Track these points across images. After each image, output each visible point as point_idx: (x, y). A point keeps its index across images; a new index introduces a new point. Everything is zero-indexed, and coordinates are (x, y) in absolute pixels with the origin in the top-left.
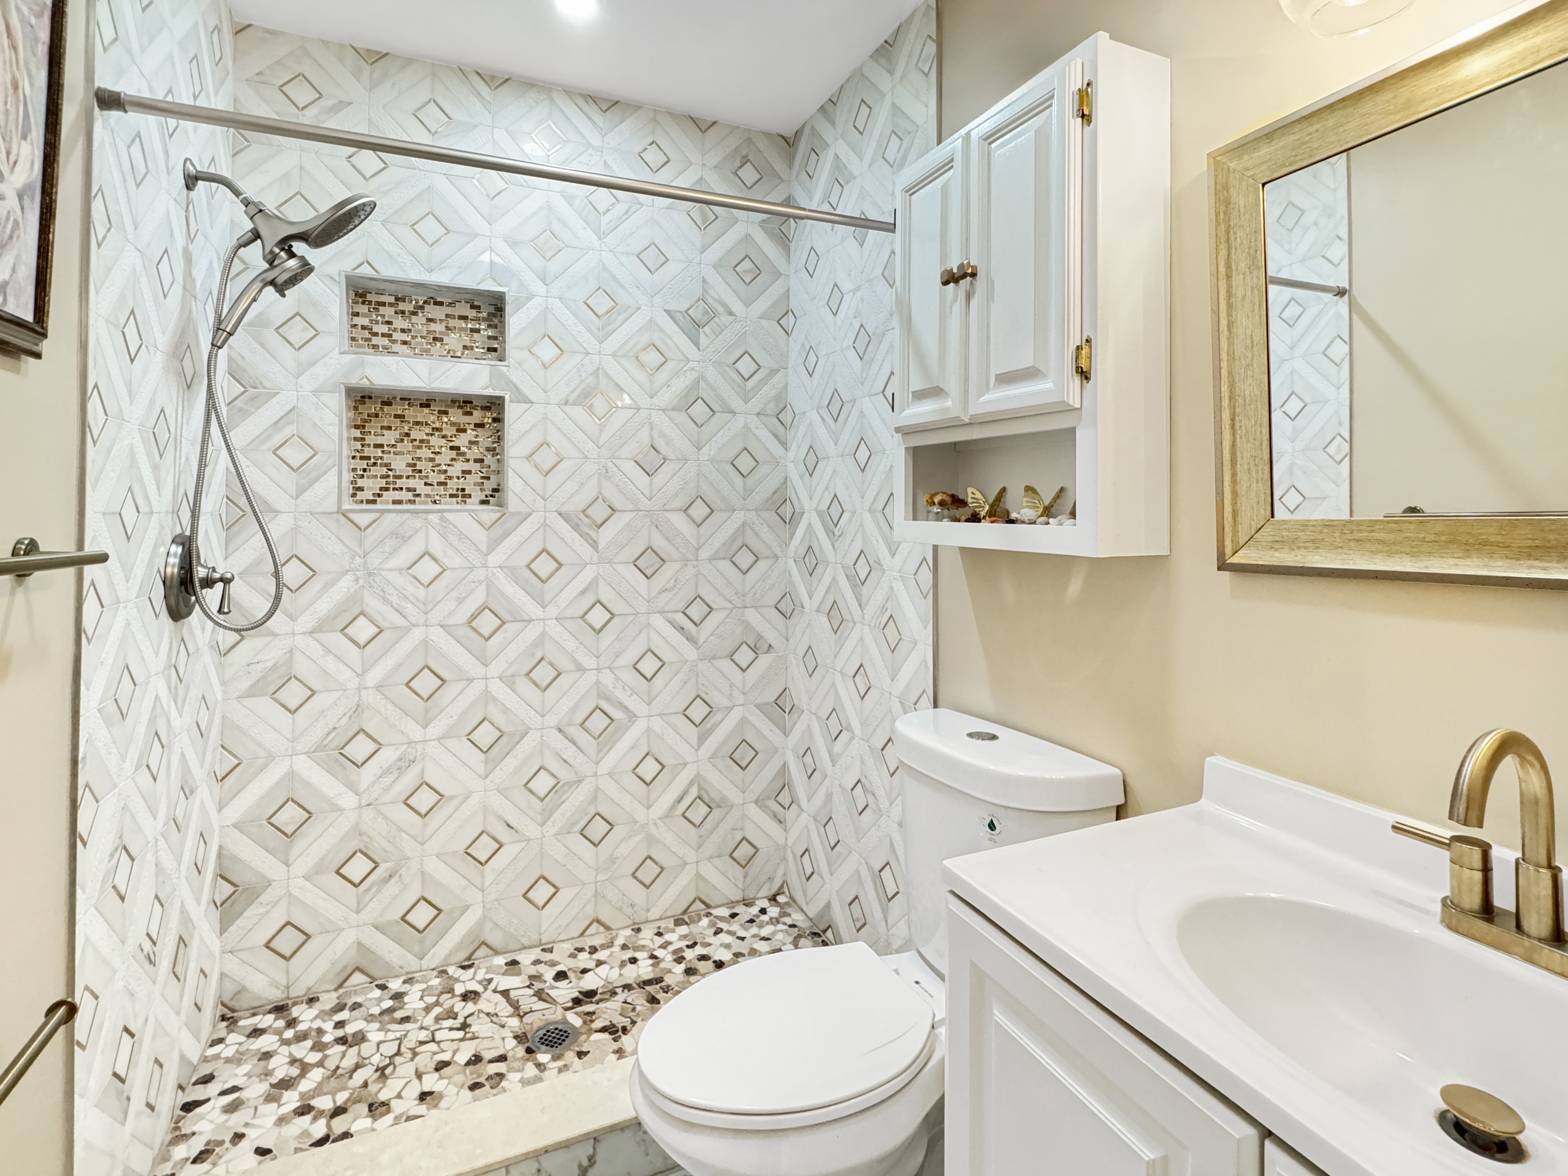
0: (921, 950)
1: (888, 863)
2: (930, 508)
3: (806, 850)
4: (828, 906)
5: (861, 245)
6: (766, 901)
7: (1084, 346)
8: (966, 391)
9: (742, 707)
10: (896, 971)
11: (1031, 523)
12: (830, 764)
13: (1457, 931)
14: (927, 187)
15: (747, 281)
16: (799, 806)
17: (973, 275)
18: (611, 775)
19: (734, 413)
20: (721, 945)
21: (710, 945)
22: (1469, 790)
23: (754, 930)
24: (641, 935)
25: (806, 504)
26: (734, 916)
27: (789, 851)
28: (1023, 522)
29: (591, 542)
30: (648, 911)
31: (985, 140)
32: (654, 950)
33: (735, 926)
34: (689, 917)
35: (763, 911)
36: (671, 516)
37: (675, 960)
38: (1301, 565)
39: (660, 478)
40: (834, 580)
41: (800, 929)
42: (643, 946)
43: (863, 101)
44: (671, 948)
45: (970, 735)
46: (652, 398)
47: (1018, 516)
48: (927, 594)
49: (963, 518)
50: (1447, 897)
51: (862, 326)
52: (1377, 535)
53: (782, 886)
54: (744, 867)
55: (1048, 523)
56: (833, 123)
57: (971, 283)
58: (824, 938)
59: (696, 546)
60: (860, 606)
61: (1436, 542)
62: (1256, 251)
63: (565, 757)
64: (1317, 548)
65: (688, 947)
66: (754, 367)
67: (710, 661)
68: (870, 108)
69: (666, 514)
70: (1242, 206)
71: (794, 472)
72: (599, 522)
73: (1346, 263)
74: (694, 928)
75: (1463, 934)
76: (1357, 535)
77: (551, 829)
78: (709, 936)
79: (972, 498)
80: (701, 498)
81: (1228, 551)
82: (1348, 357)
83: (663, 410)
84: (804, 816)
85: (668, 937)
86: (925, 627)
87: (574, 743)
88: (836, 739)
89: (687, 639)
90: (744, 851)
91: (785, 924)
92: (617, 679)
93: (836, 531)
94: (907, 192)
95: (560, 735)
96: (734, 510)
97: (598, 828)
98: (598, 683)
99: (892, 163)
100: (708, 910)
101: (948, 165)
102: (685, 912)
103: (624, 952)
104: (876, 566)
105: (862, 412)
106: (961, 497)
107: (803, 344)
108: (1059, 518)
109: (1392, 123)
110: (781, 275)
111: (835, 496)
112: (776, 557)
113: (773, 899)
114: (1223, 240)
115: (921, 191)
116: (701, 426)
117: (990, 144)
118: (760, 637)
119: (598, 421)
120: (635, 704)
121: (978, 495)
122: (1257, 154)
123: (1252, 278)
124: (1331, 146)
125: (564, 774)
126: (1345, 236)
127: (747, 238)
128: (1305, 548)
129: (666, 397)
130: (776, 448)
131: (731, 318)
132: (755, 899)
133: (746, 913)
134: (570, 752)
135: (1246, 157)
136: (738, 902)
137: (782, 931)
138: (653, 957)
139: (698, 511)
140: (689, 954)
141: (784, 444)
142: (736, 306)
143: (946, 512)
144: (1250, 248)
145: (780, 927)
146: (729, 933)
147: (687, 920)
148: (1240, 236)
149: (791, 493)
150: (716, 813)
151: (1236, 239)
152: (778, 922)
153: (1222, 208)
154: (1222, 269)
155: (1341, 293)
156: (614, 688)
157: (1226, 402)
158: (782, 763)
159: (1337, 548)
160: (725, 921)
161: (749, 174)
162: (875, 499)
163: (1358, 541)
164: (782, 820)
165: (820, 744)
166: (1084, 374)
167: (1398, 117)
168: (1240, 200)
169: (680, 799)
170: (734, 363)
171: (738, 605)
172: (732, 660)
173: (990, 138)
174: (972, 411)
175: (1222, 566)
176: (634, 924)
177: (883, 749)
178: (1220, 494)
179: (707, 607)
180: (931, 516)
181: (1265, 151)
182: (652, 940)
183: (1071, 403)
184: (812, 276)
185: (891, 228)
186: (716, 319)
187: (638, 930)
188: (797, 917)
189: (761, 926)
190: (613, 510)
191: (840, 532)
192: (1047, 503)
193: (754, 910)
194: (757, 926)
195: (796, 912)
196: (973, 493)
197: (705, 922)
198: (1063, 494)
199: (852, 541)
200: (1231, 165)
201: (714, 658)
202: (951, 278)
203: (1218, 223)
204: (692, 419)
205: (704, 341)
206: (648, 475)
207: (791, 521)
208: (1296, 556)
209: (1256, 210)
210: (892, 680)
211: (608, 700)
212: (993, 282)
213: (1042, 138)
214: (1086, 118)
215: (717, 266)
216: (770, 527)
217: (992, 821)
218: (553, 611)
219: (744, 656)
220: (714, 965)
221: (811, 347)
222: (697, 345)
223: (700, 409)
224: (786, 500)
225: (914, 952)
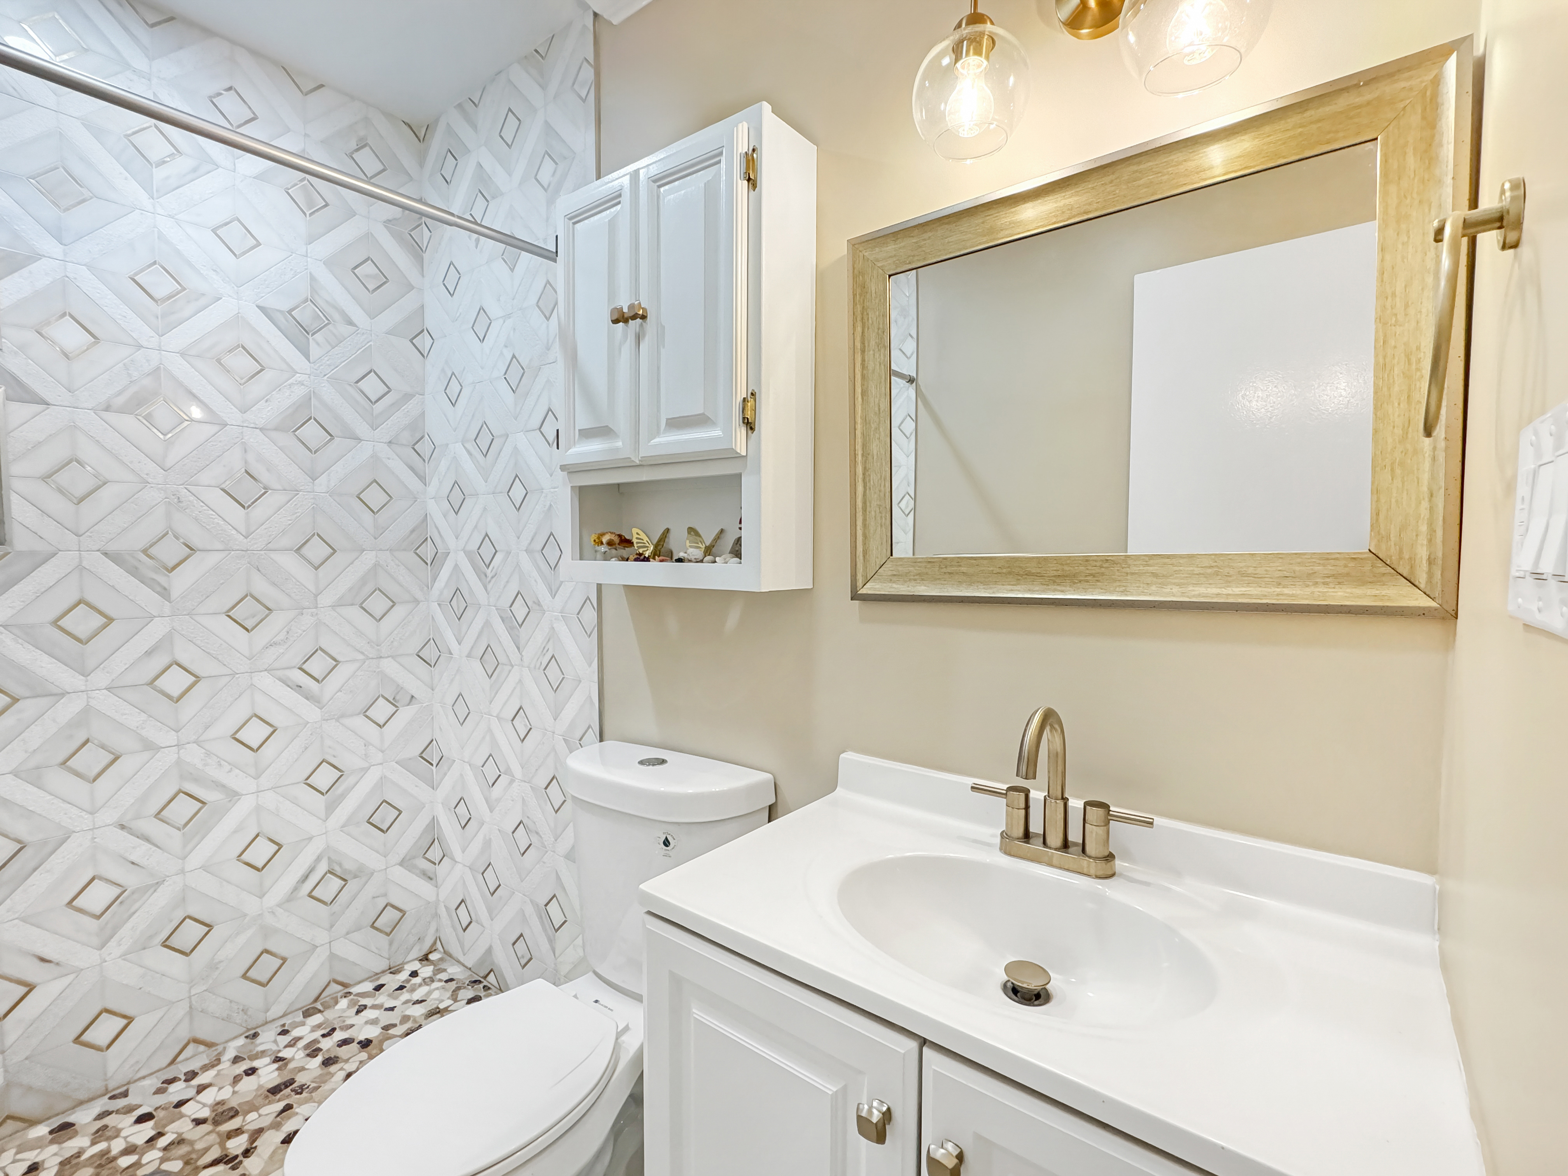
0: (597, 970)
1: (554, 896)
2: (598, 548)
3: (462, 901)
4: (489, 951)
5: (512, 270)
6: (417, 962)
7: (749, 399)
8: (637, 433)
9: (380, 766)
10: (575, 996)
11: (697, 562)
12: (488, 810)
13: (1010, 855)
14: (592, 219)
15: (371, 287)
16: (453, 859)
17: (644, 317)
18: (205, 868)
19: (359, 440)
20: (366, 1023)
21: (352, 1026)
22: (1028, 753)
23: (405, 996)
24: (259, 1040)
25: (452, 543)
26: (378, 988)
27: (442, 905)
28: (690, 561)
29: (159, 589)
30: (267, 1010)
31: (655, 181)
32: (279, 1051)
33: (382, 998)
34: (321, 1004)
35: (414, 974)
36: (277, 557)
37: (308, 1055)
38: (912, 594)
39: (259, 512)
40: (487, 624)
41: (458, 981)
42: (263, 1052)
43: (510, 110)
44: (301, 1044)
45: (641, 763)
46: (244, 411)
47: (685, 555)
48: (591, 633)
49: (632, 557)
50: (1003, 831)
51: (514, 356)
52: (964, 569)
53: (435, 943)
54: (388, 934)
55: (715, 562)
56: (474, 127)
57: (641, 325)
58: (485, 983)
59: (314, 591)
60: (518, 648)
61: (1000, 573)
62: (884, 332)
63: (133, 858)
64: (923, 580)
65: (324, 1036)
66: (383, 389)
67: (337, 720)
68: (519, 120)
69: (273, 555)
70: (873, 292)
71: (436, 510)
72: (171, 564)
73: (915, 355)
74: (330, 1014)
75: (1014, 856)
76: (949, 570)
77: (114, 949)
78: (349, 1017)
79: (637, 538)
80: (319, 535)
81: (860, 583)
82: (914, 432)
83: (261, 429)
84: (459, 867)
85: (295, 1033)
86: (590, 665)
87: (147, 839)
88: (493, 784)
89: (307, 698)
90: (390, 915)
91: (440, 980)
92: (208, 754)
93: (488, 571)
94: (570, 219)
95: (124, 833)
96: (364, 550)
97: (191, 932)
98: (179, 762)
99: (546, 187)
100: (347, 990)
101: (615, 199)
102: (316, 1000)
103: (237, 1065)
104: (533, 607)
105: (516, 448)
106: (627, 538)
107: (443, 370)
108: (723, 556)
109: (980, 244)
110: (413, 288)
111: (487, 535)
112: (417, 602)
113: (425, 959)
114: (859, 318)
115: (586, 221)
116: (315, 452)
117: (659, 187)
118: (399, 689)
119: (162, 436)
120: (236, 781)
121: (643, 536)
122: (885, 249)
123: (880, 355)
124: (939, 254)
125: (131, 879)
126: (915, 336)
127: (368, 237)
128: (915, 580)
129: (265, 414)
130: (413, 482)
131: (351, 329)
132: (404, 963)
133: (392, 981)
134: (140, 851)
135: (877, 250)
136: (383, 972)
137: (437, 989)
138: (278, 1059)
139: (316, 551)
140: (326, 1044)
141: (422, 479)
142: (357, 314)
143: (614, 551)
144: (879, 329)
145: (436, 985)
146: (374, 1007)
147: (320, 1007)
148: (872, 316)
149: (431, 532)
150: (352, 885)
151: (868, 319)
152: (433, 981)
153: (858, 291)
154: (858, 344)
155: (911, 380)
156: (205, 765)
157: (859, 458)
158: (431, 817)
159: (936, 579)
160: (368, 996)
161: (368, 161)
162: (532, 539)
163: (950, 573)
164: (431, 876)
165: (476, 795)
166: (750, 425)
167: (985, 239)
168: (873, 287)
169: (306, 877)
170: (357, 382)
171: (371, 656)
172: (367, 717)
173: (660, 181)
174: (643, 453)
175: (855, 596)
176: (248, 1030)
177: (546, 788)
178: (854, 536)
179: (331, 660)
180: (599, 556)
181: (891, 248)
182: (275, 1042)
183: (739, 451)
184: (452, 295)
185: (553, 256)
186: (329, 326)
187: (255, 1035)
188: (454, 970)
189: (413, 990)
190: (191, 549)
191: (493, 573)
192: (708, 544)
193: (404, 976)
194: (407, 991)
195: (453, 965)
196: (637, 534)
197: (343, 1003)
198: (722, 535)
199: (507, 582)
200: (866, 254)
201: (343, 716)
202: (620, 318)
203: (855, 304)
204: (303, 443)
205: (315, 351)
206: (243, 507)
207: (435, 562)
208: (908, 587)
209: (883, 296)
210: (555, 720)
211: (196, 780)
212: (663, 327)
213: (710, 192)
214: (752, 181)
215: (330, 263)
216: (408, 569)
217: (666, 838)
218: (101, 679)
219: (381, 711)
220: (359, 1046)
221: (453, 374)
222: (307, 356)
223: (311, 432)
224: (426, 539)
225: (591, 974)
